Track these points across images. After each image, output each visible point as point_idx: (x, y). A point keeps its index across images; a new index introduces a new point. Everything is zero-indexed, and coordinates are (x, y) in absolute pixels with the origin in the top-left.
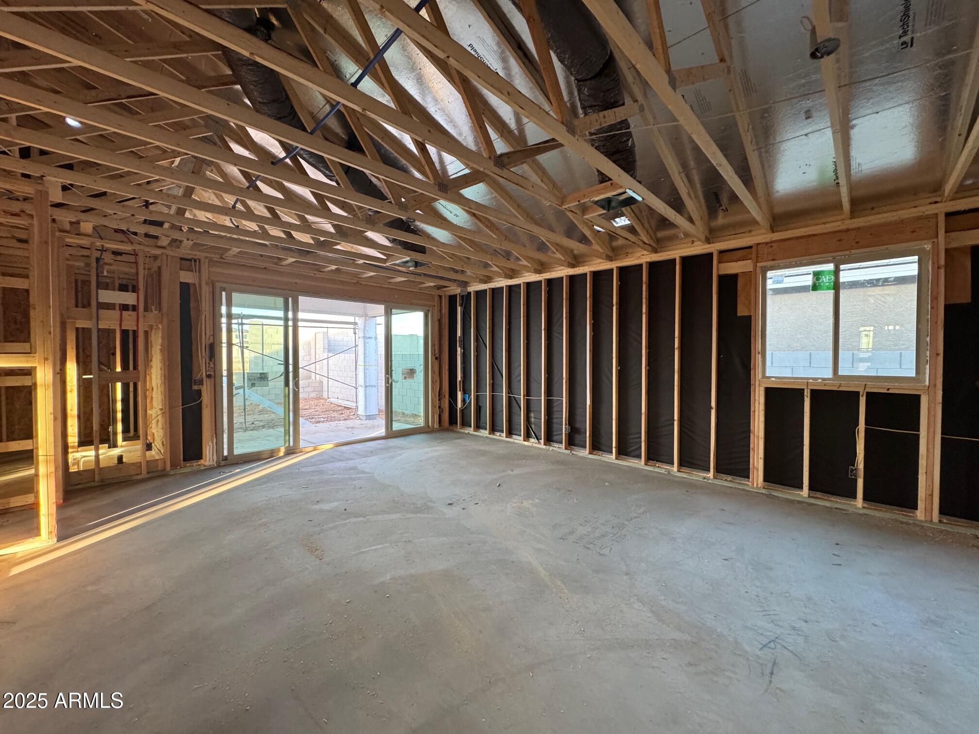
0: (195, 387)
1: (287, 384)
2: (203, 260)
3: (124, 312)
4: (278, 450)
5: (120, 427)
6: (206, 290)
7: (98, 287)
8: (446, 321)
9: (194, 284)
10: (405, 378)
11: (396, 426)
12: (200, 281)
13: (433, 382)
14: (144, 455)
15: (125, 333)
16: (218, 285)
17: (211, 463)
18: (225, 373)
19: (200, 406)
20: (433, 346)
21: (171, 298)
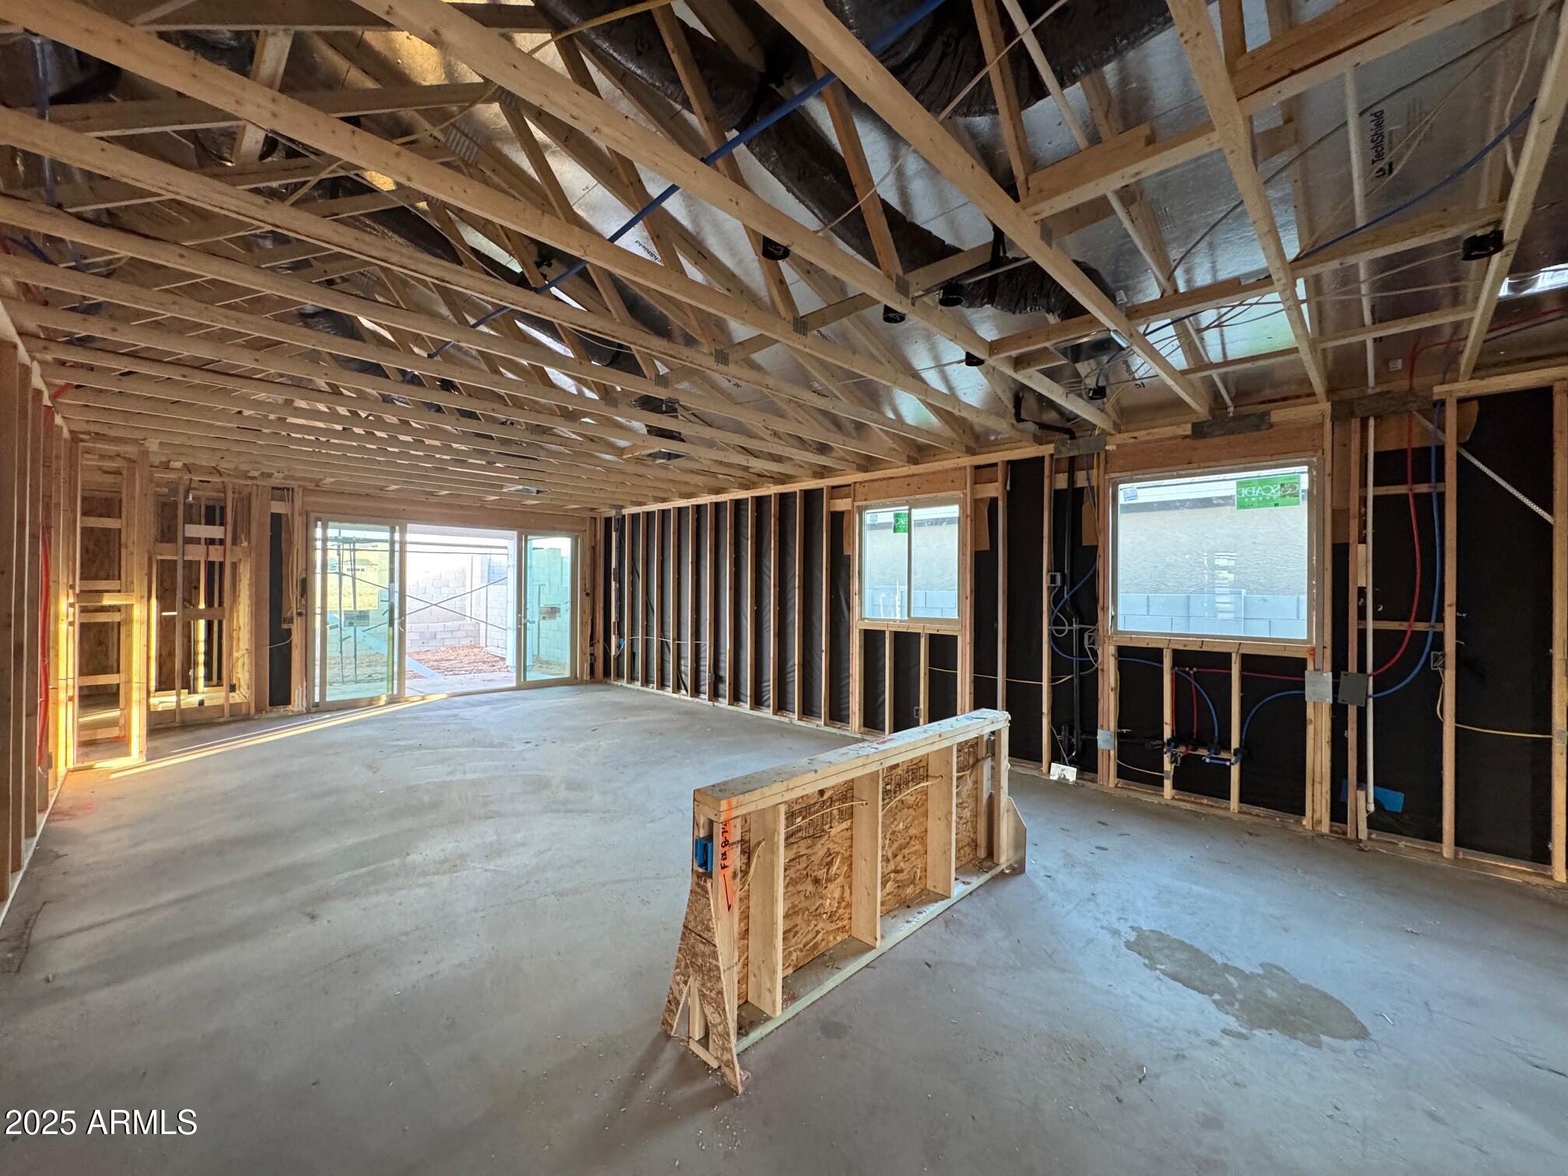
0: (285, 626)
1: (391, 624)
2: (296, 490)
3: (211, 547)
4: (379, 698)
5: (201, 671)
6: (298, 522)
7: (184, 523)
8: (601, 549)
9: (287, 515)
10: (544, 618)
11: (533, 676)
12: (293, 510)
13: (582, 623)
14: (227, 698)
15: (210, 565)
16: (313, 515)
17: (300, 708)
18: (318, 611)
19: (289, 647)
20: (583, 579)
21: (260, 530)
